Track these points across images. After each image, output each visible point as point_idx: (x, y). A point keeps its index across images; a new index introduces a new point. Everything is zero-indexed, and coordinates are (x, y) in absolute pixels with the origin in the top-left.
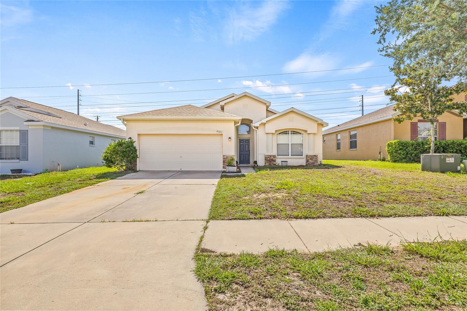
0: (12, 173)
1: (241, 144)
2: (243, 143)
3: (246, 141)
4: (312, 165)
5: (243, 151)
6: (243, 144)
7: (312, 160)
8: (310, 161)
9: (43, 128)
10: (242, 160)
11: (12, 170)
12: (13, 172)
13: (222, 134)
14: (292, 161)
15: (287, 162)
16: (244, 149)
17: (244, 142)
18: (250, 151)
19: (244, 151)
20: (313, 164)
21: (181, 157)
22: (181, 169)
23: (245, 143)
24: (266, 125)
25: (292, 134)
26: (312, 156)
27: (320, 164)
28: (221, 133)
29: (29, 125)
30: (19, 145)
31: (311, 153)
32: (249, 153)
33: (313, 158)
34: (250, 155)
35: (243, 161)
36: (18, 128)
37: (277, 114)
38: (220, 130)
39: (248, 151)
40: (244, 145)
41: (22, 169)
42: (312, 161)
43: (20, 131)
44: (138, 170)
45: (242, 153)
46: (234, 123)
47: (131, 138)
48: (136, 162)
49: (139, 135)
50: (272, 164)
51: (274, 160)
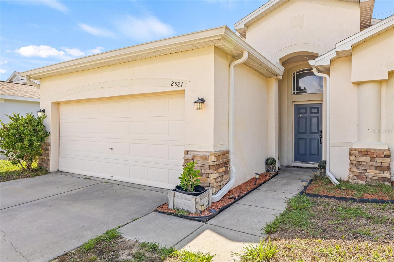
1: (301, 115)
2: (306, 113)
3: (311, 109)
5: (305, 133)
6: (304, 115)
10: (302, 151)
13: (184, 90)
16: (308, 128)
17: (308, 111)
18: (321, 132)
19: (308, 132)
21: (112, 149)
22: (112, 177)
23: (311, 113)
28: (181, 89)
32: (318, 137)
34: (321, 143)
35: (305, 154)
39: (317, 133)
40: (308, 119)
44: (52, 169)
45: (302, 136)
46: (215, 53)
47: (44, 111)
48: (48, 155)
49: (57, 105)
50: (377, 178)
51: (383, 164)
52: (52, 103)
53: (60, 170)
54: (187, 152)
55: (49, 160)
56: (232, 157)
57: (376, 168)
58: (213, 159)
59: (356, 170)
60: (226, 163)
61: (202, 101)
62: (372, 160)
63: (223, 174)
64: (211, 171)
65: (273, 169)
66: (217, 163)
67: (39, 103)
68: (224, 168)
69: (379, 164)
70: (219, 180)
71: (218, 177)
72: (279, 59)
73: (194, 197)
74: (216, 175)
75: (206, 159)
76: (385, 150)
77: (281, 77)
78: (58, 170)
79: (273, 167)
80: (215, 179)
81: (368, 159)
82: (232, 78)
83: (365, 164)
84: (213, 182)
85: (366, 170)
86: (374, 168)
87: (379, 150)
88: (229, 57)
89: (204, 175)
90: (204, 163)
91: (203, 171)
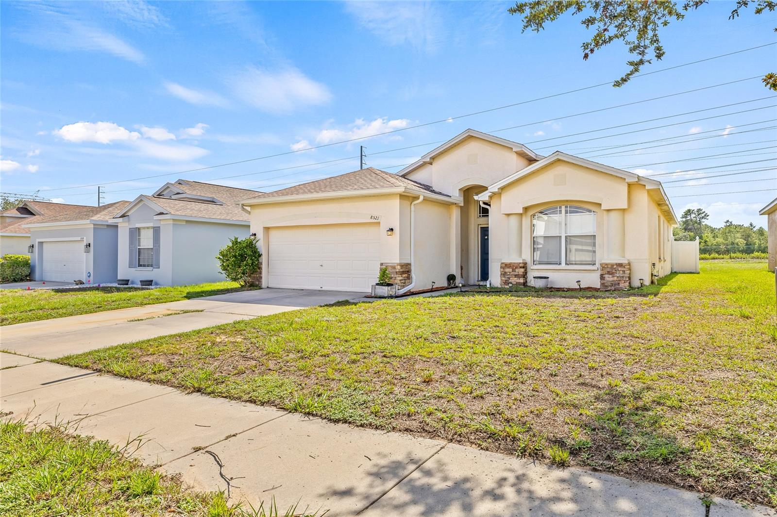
0: (142, 285)
1: (486, 237)
4: (613, 288)
7: (613, 277)
8: (609, 278)
9: (172, 223)
10: (487, 272)
11: (141, 281)
12: (145, 283)
13: (380, 222)
14: (562, 278)
15: (548, 278)
20: (615, 285)
21: (322, 266)
22: (321, 288)
24: (502, 195)
25: (568, 214)
26: (612, 265)
27: (640, 286)
28: (378, 221)
29: (160, 220)
30: (152, 247)
31: (613, 258)
33: (614, 271)
36: (151, 225)
37: (538, 161)
38: (375, 214)
41: (152, 281)
42: (611, 279)
43: (154, 228)
44: (264, 285)
45: (486, 257)
46: (400, 199)
47: (255, 235)
48: (261, 273)
49: (267, 229)
50: (515, 283)
51: (519, 273)
52: (264, 227)
53: (269, 286)
54: (382, 264)
55: (261, 278)
56: (413, 268)
57: (516, 276)
58: (399, 267)
59: (503, 279)
60: (408, 271)
61: (392, 230)
62: (514, 270)
63: (406, 278)
64: (398, 275)
65: (453, 283)
66: (401, 270)
67: (249, 226)
68: (406, 275)
69: (516, 273)
70: (403, 281)
71: (402, 280)
72: (459, 189)
73: (387, 287)
74: (401, 278)
75: (394, 268)
76: (520, 263)
77: (462, 205)
78: (268, 287)
79: (453, 282)
80: (400, 280)
81: (511, 270)
82: (413, 213)
83: (509, 273)
84: (399, 282)
85: (509, 278)
86: (514, 276)
87: (517, 263)
88: (411, 199)
89: (393, 278)
90: (393, 270)
91: (392, 276)
